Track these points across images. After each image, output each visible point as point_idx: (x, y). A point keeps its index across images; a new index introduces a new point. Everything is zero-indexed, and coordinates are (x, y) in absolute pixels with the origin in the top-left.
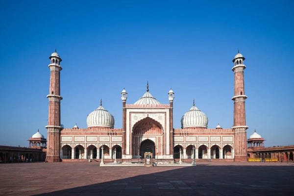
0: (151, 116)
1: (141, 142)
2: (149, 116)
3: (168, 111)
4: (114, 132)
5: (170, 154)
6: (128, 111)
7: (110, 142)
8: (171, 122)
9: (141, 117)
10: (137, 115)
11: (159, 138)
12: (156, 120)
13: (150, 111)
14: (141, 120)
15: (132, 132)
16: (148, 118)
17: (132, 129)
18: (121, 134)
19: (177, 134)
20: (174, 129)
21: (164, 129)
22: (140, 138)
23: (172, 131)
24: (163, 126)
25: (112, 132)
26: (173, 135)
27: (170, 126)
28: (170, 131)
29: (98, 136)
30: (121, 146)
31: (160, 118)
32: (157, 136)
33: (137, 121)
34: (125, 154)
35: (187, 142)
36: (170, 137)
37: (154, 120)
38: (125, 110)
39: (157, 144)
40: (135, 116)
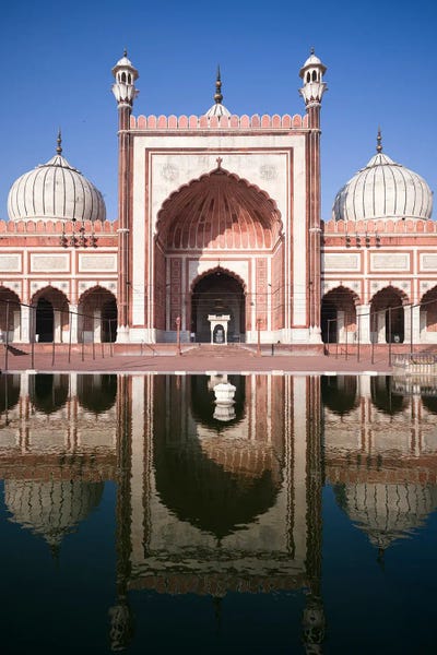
0: (231, 165)
1: (193, 277)
2: (224, 166)
3: (298, 143)
4: (87, 235)
5: (309, 324)
6: (140, 145)
7: (73, 275)
8: (314, 189)
9: (192, 169)
10: (175, 159)
11: (261, 263)
12: (252, 182)
13: (226, 142)
14: (194, 182)
15: (155, 231)
16: (219, 173)
17: (155, 219)
18: (112, 242)
19: (334, 241)
20: (322, 222)
21: (284, 219)
22: (191, 264)
23: (315, 229)
24: (282, 206)
25: (78, 235)
26: (319, 243)
27: (309, 207)
28: (308, 226)
29: (26, 250)
30: (114, 291)
31: (268, 172)
32: (253, 257)
33: (175, 188)
34: (128, 323)
35: (375, 275)
36: (308, 251)
37: (243, 182)
38: (128, 141)
39: (251, 288)
40: (169, 167)
